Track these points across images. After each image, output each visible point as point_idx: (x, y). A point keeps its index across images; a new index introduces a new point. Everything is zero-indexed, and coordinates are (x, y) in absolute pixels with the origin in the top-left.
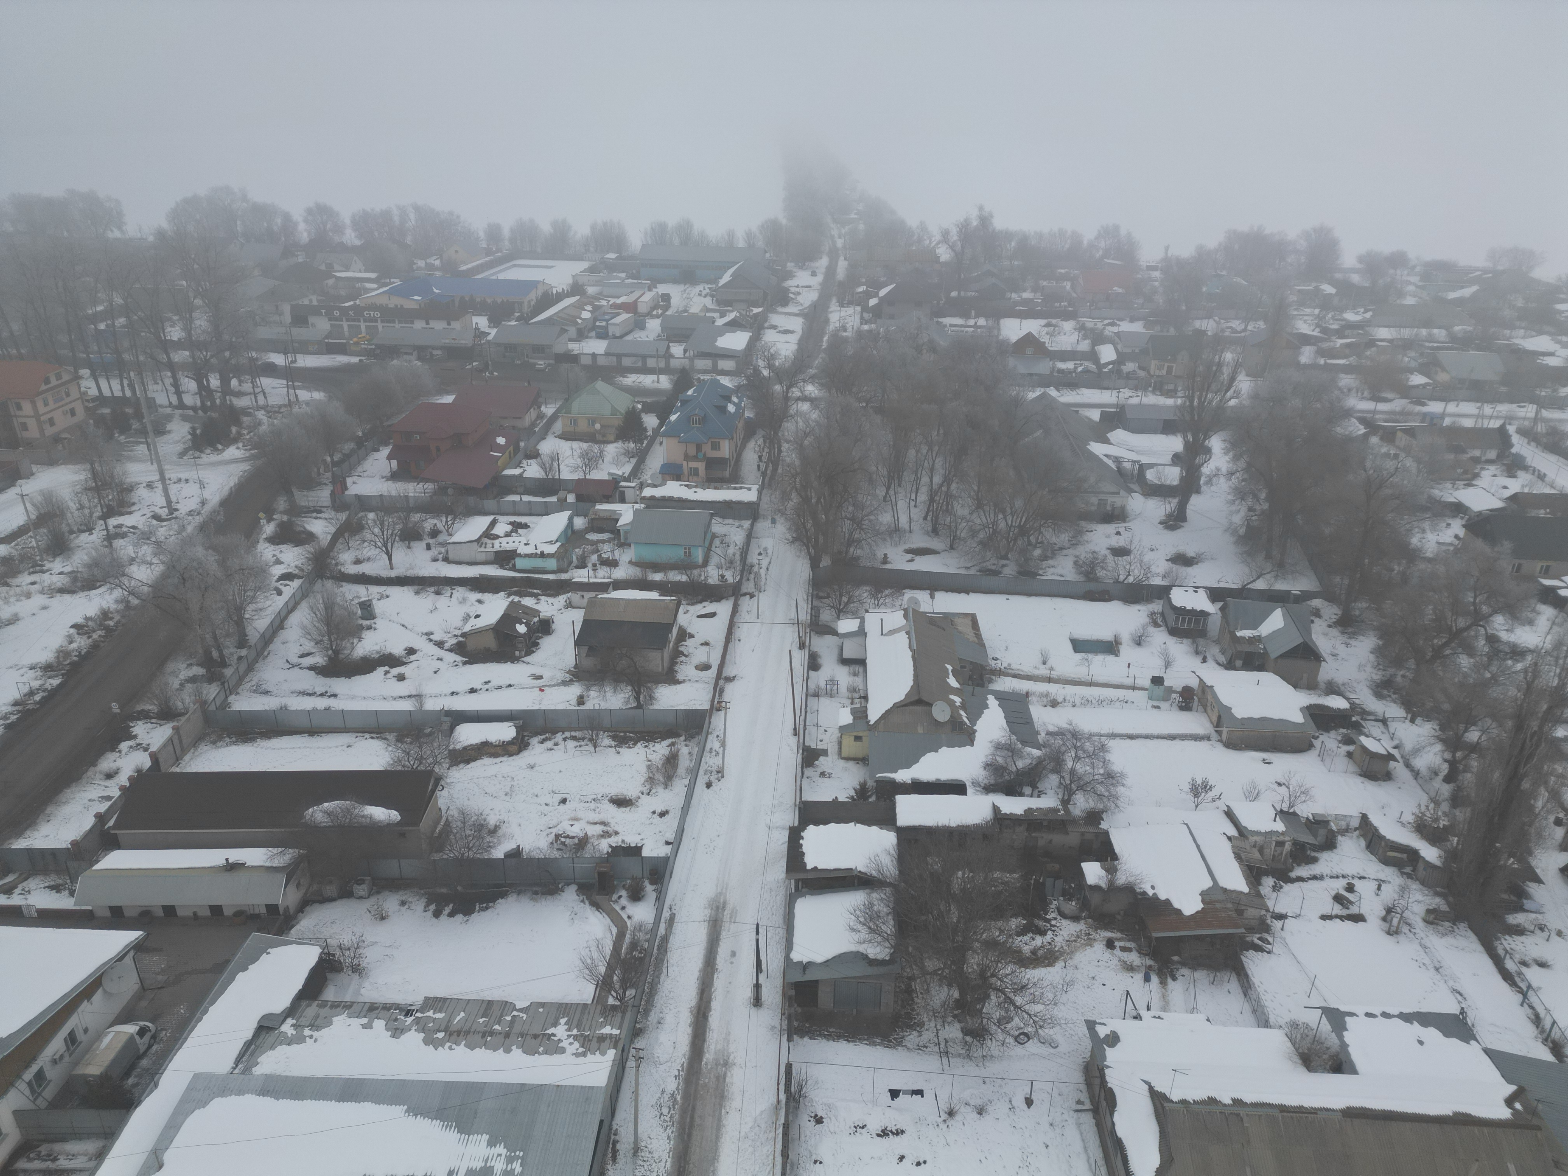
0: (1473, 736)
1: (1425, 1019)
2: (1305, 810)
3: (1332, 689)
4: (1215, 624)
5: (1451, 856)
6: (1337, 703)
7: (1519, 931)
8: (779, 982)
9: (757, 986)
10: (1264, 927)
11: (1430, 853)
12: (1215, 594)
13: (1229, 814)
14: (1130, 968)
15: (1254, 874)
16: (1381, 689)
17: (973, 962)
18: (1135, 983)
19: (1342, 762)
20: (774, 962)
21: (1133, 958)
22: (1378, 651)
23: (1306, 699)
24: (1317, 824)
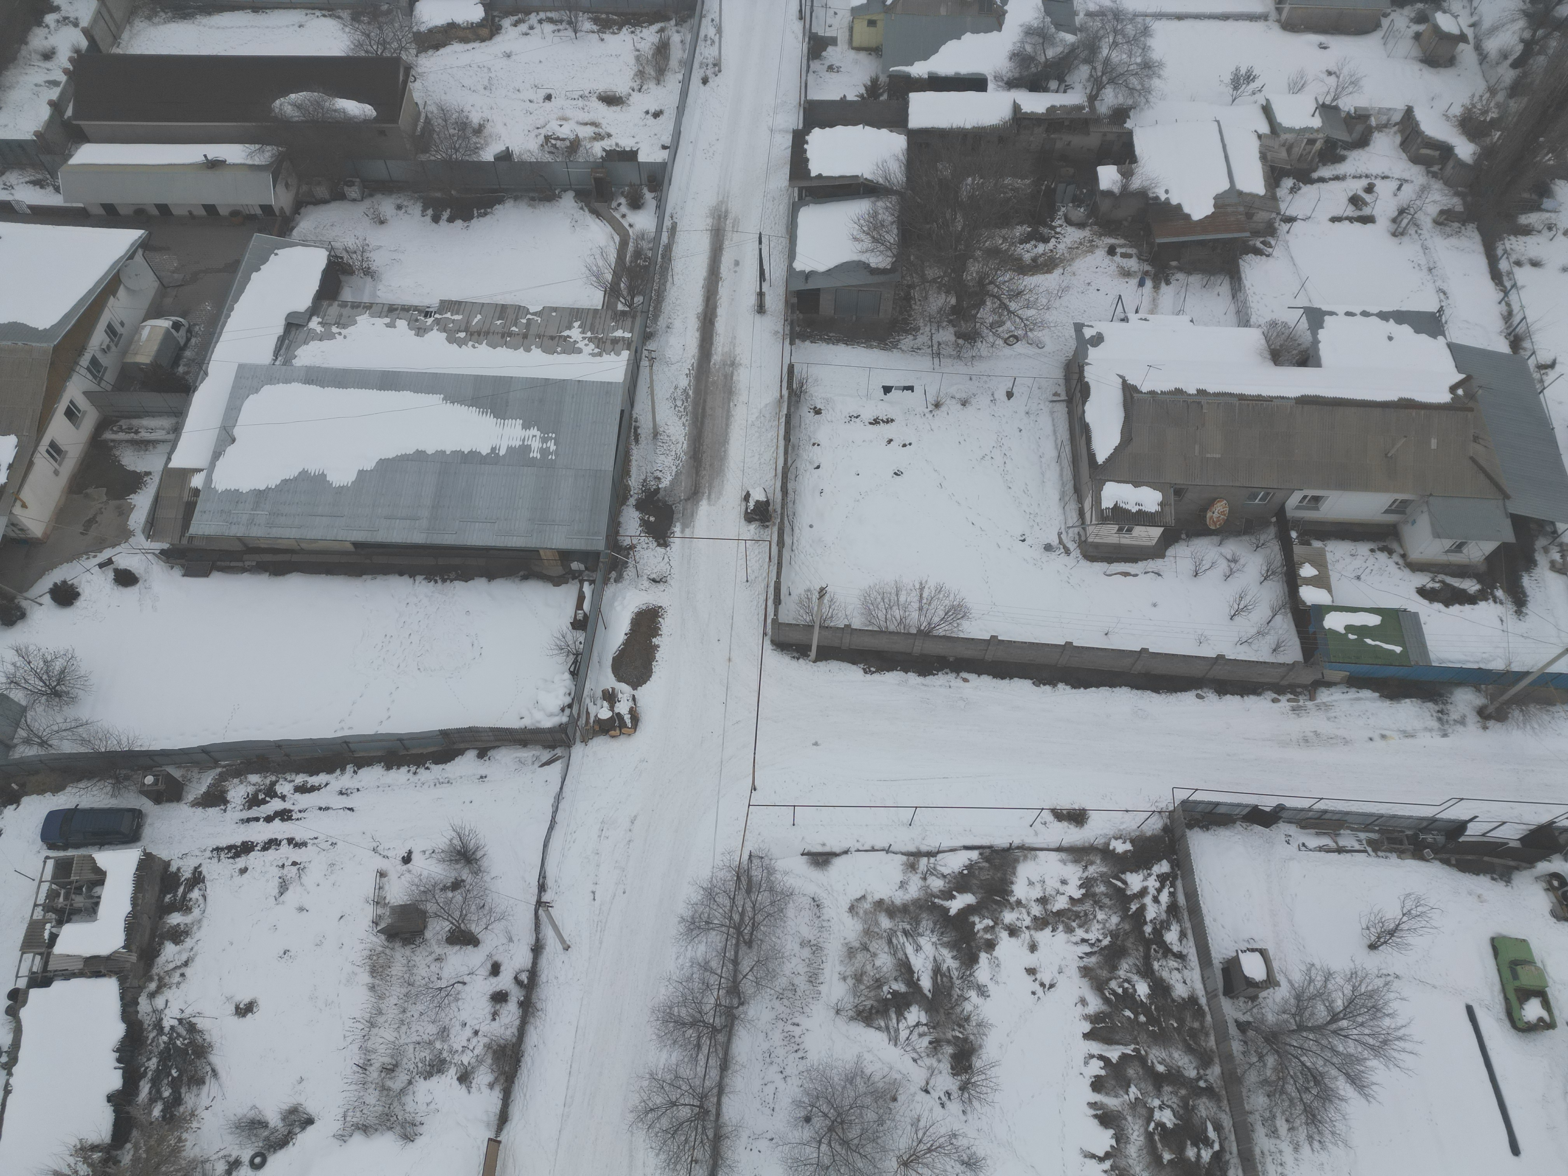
1: (1400, 317)
2: (1348, 104)
5: (1486, 152)
7: (1526, 231)
8: (781, 290)
9: (761, 295)
10: (1270, 230)
11: (1466, 150)
13: (1267, 110)
14: (1126, 274)
15: (1274, 175)
17: (974, 269)
18: (1129, 289)
19: (1406, 46)
20: (777, 271)
21: (1132, 264)
24: (1357, 118)
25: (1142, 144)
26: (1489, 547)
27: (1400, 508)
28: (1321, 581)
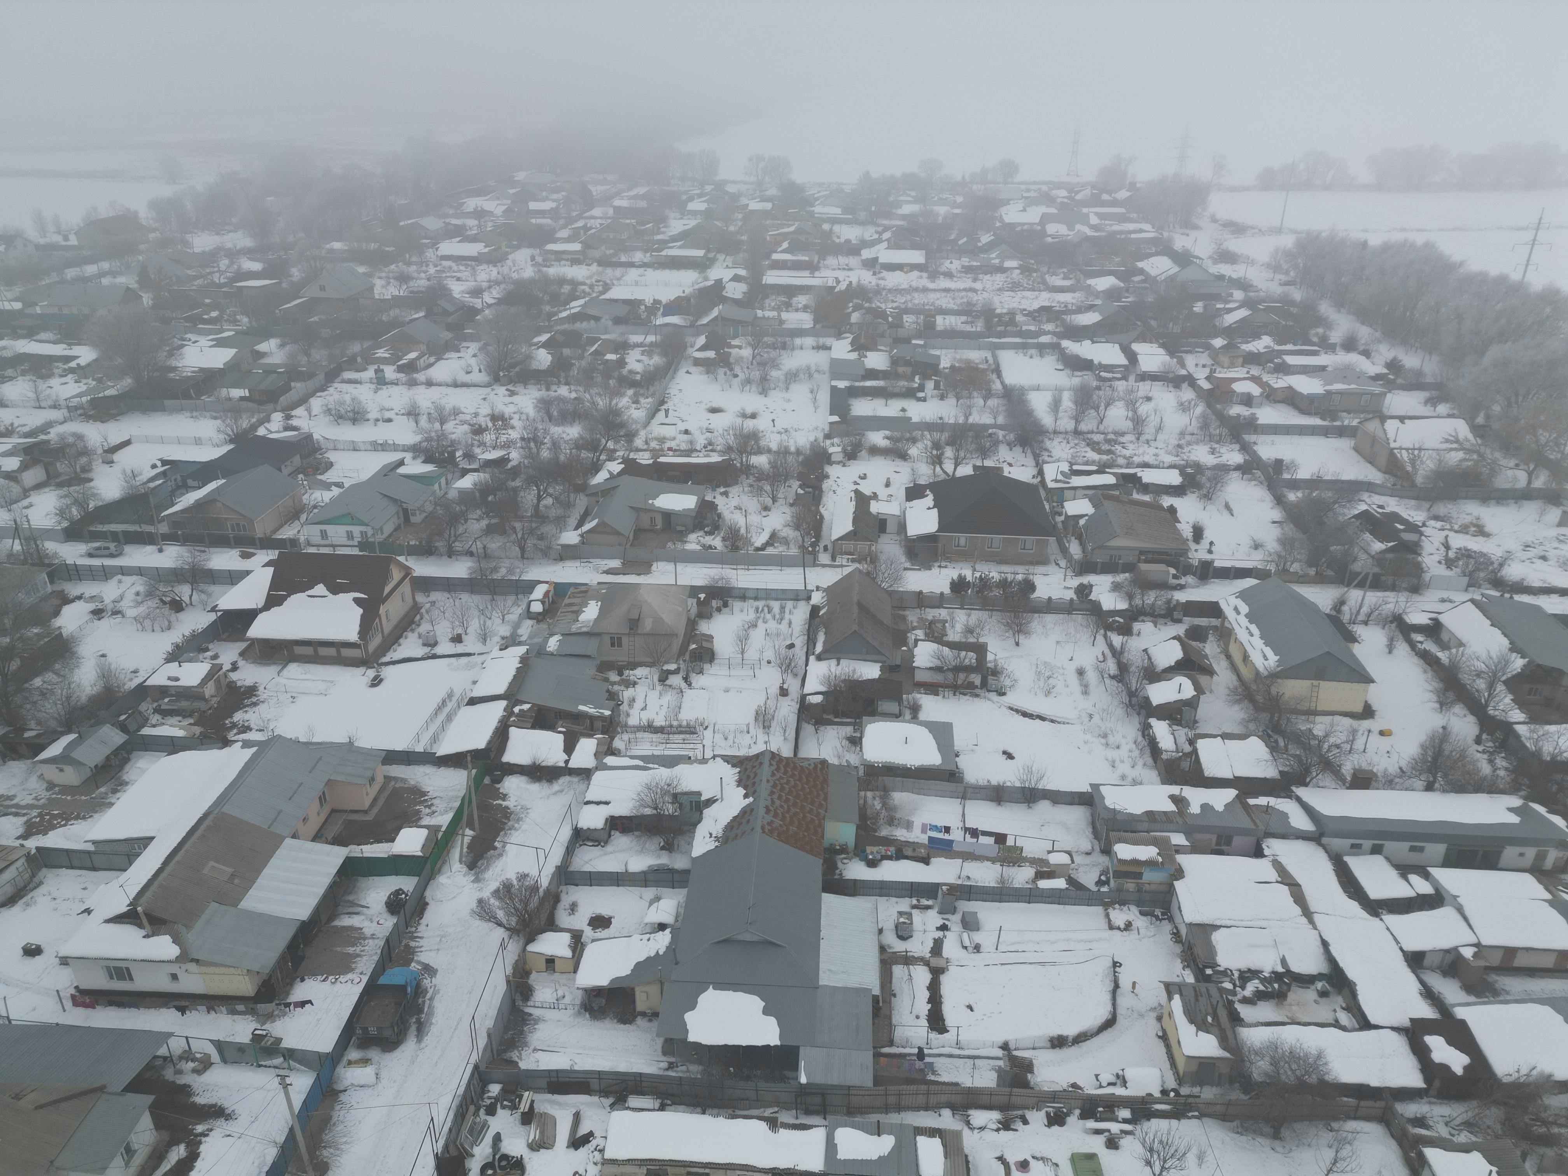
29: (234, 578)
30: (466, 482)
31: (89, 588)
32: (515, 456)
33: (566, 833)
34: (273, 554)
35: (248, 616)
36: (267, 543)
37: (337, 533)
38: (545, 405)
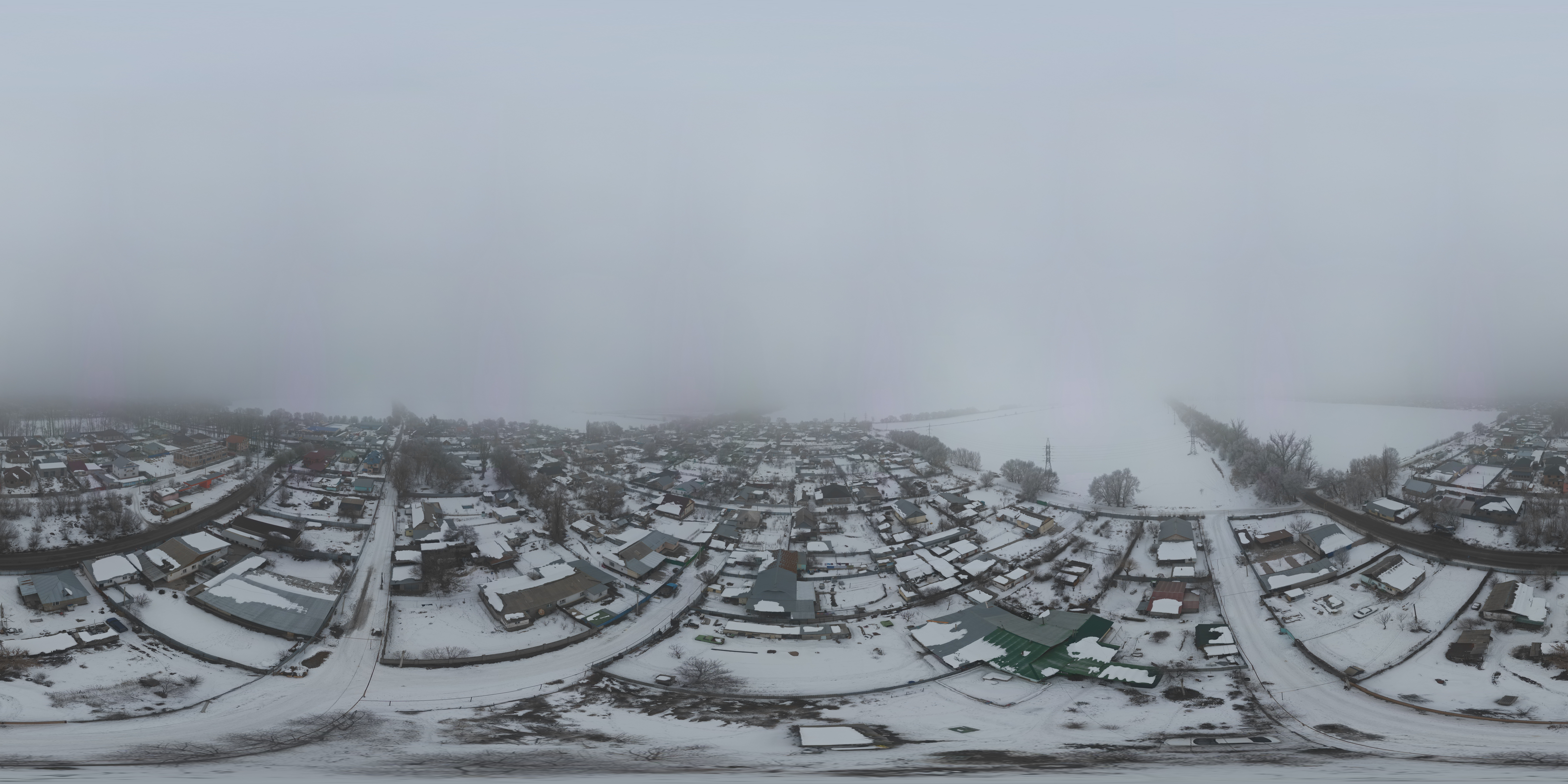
0: (549, 509)
1: (555, 563)
2: (521, 532)
3: (521, 507)
4: (494, 499)
5: (551, 532)
6: (523, 510)
7: (567, 541)
8: (388, 585)
9: (382, 586)
10: (518, 557)
11: (547, 533)
12: (493, 492)
13: (505, 537)
14: (487, 572)
15: (513, 547)
16: (530, 505)
17: (445, 578)
18: (489, 575)
19: (526, 521)
20: (387, 580)
21: (488, 570)
22: (528, 498)
23: (516, 510)
24: (524, 534)
25: (479, 547)
26: (606, 591)
27: (583, 594)
28: (579, 614)
29: (656, 497)
30: (710, 485)
31: (630, 493)
32: (721, 480)
33: (723, 563)
34: (665, 494)
35: (657, 505)
36: (665, 491)
37: (679, 492)
38: (729, 470)
